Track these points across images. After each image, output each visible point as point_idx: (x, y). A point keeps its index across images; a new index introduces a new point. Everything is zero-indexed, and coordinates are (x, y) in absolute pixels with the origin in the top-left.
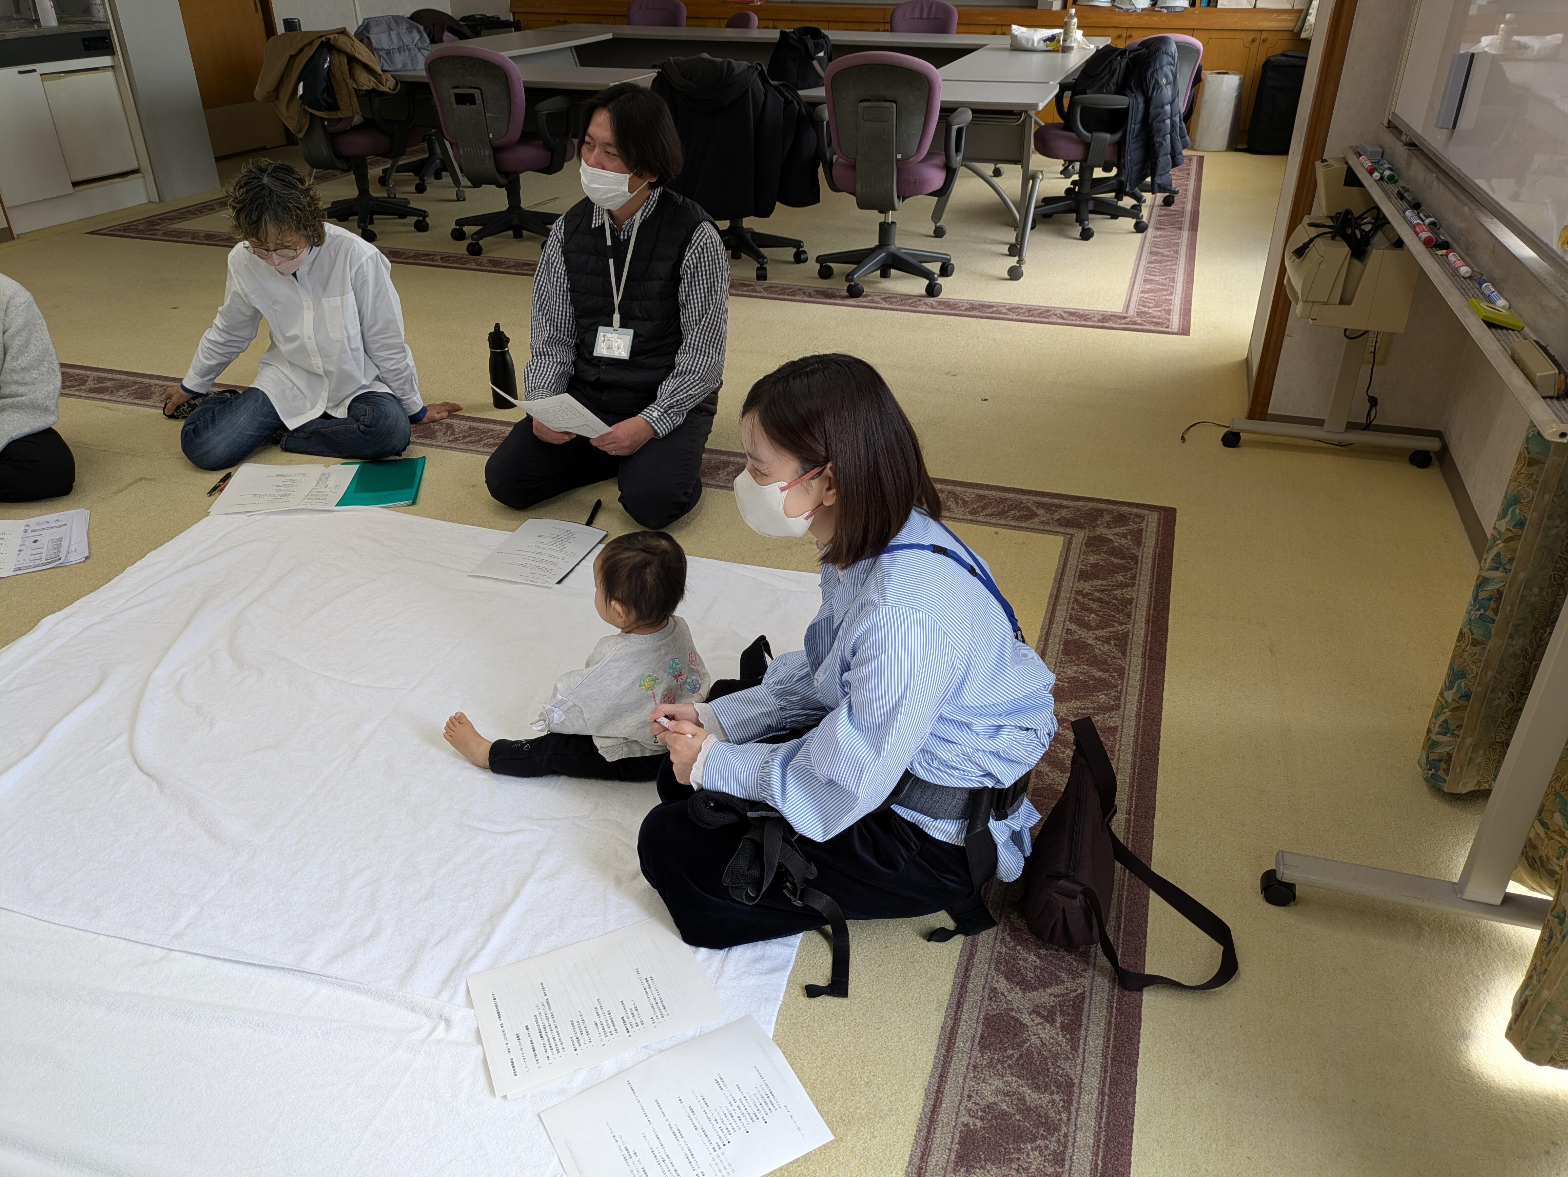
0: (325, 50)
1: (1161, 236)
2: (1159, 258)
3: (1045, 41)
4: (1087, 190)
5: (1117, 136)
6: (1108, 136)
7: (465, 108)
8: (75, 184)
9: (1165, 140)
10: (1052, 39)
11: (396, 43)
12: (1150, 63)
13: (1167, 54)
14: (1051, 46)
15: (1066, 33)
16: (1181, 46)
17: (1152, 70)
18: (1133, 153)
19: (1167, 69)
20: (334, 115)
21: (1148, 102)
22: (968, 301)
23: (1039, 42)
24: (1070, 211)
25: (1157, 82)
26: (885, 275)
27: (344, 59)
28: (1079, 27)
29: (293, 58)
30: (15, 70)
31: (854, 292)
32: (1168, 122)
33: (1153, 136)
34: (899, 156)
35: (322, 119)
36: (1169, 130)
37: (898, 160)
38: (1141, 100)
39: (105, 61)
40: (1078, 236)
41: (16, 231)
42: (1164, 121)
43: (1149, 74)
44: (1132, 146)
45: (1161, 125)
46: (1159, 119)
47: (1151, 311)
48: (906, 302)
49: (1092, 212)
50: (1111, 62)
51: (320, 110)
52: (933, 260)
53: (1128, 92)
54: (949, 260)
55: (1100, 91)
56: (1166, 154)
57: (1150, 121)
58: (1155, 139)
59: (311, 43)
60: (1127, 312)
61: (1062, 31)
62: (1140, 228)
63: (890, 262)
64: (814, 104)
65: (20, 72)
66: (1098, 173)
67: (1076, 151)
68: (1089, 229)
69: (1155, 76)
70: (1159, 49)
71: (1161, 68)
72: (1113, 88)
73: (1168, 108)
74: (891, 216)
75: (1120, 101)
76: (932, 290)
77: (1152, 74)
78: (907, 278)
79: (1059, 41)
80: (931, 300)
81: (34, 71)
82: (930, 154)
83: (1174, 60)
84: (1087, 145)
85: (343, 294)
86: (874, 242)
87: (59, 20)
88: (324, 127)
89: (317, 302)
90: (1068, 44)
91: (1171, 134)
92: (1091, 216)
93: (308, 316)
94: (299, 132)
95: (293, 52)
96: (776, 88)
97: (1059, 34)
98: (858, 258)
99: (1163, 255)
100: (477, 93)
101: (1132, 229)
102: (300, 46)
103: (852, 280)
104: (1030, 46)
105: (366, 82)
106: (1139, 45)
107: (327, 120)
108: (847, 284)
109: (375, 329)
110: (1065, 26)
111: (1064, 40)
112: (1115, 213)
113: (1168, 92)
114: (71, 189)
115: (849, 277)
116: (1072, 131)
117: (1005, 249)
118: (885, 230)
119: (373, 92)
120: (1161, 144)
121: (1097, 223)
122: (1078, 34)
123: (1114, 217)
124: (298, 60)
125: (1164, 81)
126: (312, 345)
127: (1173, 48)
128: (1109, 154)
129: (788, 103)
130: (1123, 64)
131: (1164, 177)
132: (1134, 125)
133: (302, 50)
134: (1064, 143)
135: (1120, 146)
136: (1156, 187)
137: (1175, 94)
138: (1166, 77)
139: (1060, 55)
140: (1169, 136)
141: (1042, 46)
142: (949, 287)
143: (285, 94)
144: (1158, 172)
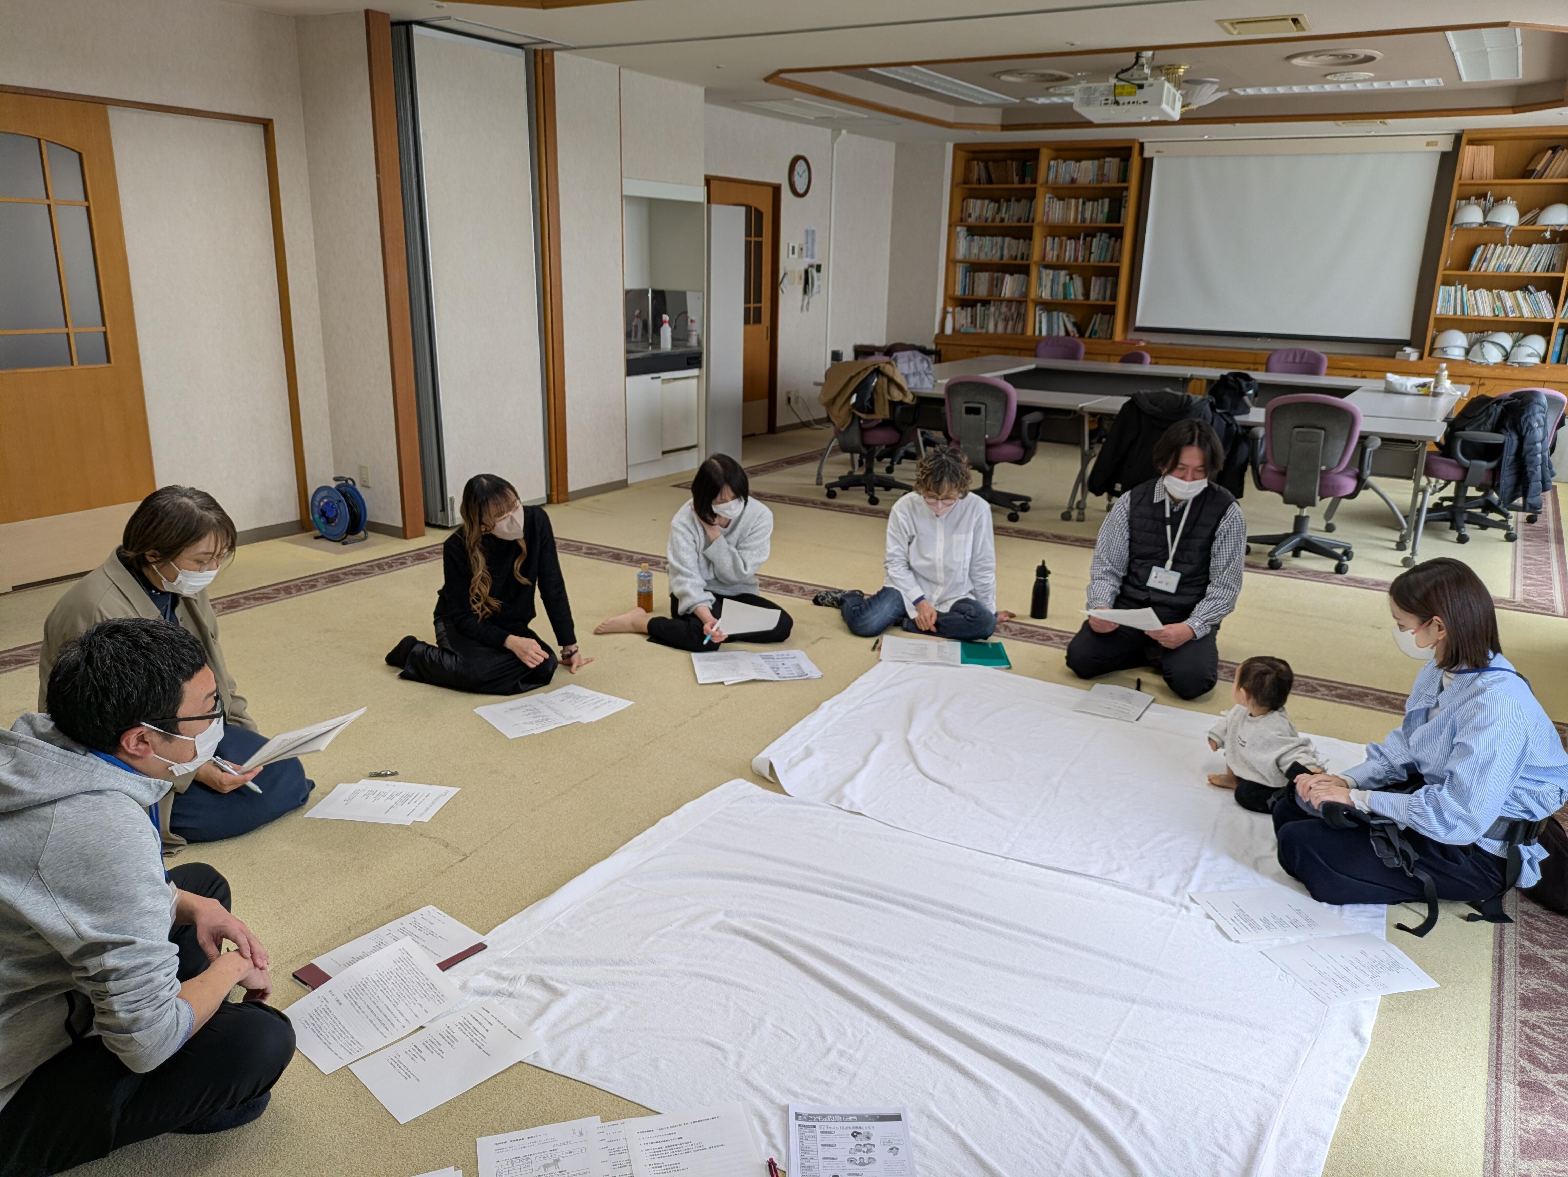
0: (875, 374)
1: (1530, 546)
2: (1533, 562)
3: (1417, 387)
4: (1461, 504)
5: (1493, 464)
6: (1484, 464)
7: (972, 417)
8: (664, 453)
9: (1537, 470)
10: (1423, 386)
11: (912, 370)
12: (1523, 410)
13: (1539, 404)
14: (1423, 390)
15: (1437, 382)
16: (1550, 399)
17: (1525, 416)
18: (1507, 478)
19: (1539, 416)
20: (870, 417)
21: (1521, 439)
22: (1372, 580)
23: (1411, 387)
24: (1445, 520)
25: (1530, 425)
26: (1296, 554)
27: (885, 380)
28: (1448, 378)
29: (852, 378)
30: (649, 376)
31: (1274, 565)
32: (1539, 456)
33: (1526, 466)
34: (1323, 468)
35: (860, 418)
36: (1540, 462)
37: (1322, 471)
38: (1515, 438)
39: (695, 372)
40: (1455, 539)
41: (629, 482)
42: (1536, 455)
43: (1523, 419)
44: (1506, 473)
45: (1533, 458)
46: (1532, 453)
47: (1535, 599)
48: (1316, 575)
49: (1467, 522)
50: (1488, 408)
51: (863, 412)
52: (1339, 547)
53: (1503, 431)
54: (1350, 548)
55: (1478, 429)
56: (1537, 481)
57: (1523, 454)
58: (1528, 469)
59: (866, 369)
60: (1514, 598)
61: (1432, 380)
62: (1510, 538)
63: (1303, 545)
64: (1248, 428)
65: (653, 378)
66: (1472, 492)
67: (1457, 473)
68: (1465, 535)
69: (1529, 420)
70: (1530, 401)
71: (1534, 414)
72: (1489, 427)
73: (1539, 445)
74: (1306, 512)
75: (1497, 438)
76: (1340, 569)
77: (1526, 419)
78: (1319, 558)
79: (1429, 388)
80: (1339, 576)
81: (659, 377)
82: (1347, 468)
83: (1544, 408)
84: (1466, 470)
85: (968, 532)
86: (1290, 530)
87: (673, 346)
88: (860, 425)
89: (948, 535)
90: (1439, 390)
91: (1541, 465)
92: (1466, 525)
93: (940, 546)
94: (843, 426)
95: (853, 374)
96: (1220, 414)
97: (1430, 383)
98: (1277, 541)
99: (1536, 560)
100: (983, 407)
101: (1502, 538)
102: (857, 371)
103: (1274, 556)
104: (1403, 390)
105: (897, 396)
106: (1511, 395)
107: (864, 420)
108: (1269, 559)
109: (980, 557)
110: (1437, 376)
111: (1435, 387)
112: (1485, 525)
113: (1539, 433)
114: (660, 456)
115: (1271, 554)
116: (1452, 458)
117: (1394, 545)
118: (1300, 522)
119: (901, 403)
120: (1533, 473)
121: (1470, 530)
122: (1447, 384)
123: (1484, 527)
124: (854, 380)
125: (1536, 425)
126: (940, 564)
127: (1544, 400)
128: (1484, 478)
129: (1228, 425)
130: (1499, 410)
131: (1535, 499)
132: (1508, 456)
133: (859, 373)
134: (1445, 467)
135: (1495, 473)
136: (1528, 506)
137: (1545, 434)
138: (1538, 421)
139: (1430, 399)
140: (1539, 467)
141: (1415, 391)
142: (1354, 568)
143: (840, 401)
144: (1530, 493)
